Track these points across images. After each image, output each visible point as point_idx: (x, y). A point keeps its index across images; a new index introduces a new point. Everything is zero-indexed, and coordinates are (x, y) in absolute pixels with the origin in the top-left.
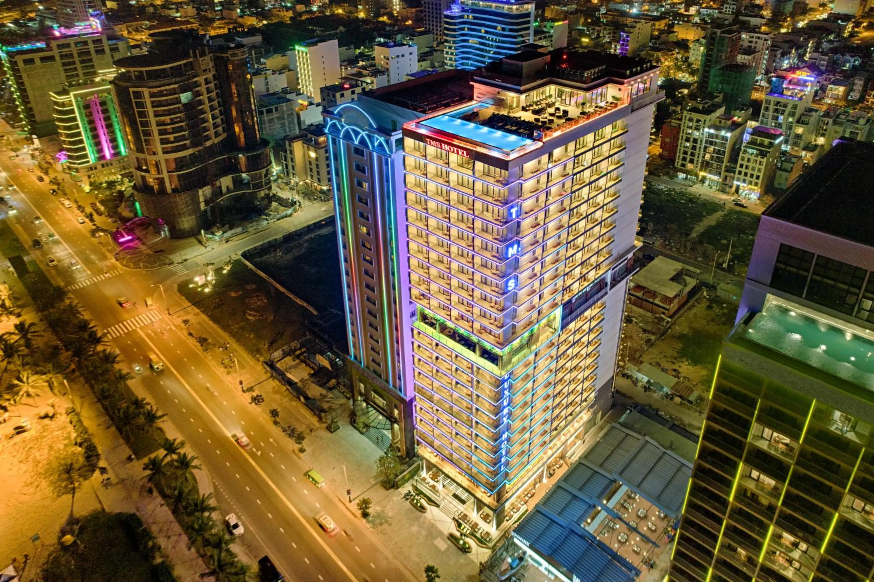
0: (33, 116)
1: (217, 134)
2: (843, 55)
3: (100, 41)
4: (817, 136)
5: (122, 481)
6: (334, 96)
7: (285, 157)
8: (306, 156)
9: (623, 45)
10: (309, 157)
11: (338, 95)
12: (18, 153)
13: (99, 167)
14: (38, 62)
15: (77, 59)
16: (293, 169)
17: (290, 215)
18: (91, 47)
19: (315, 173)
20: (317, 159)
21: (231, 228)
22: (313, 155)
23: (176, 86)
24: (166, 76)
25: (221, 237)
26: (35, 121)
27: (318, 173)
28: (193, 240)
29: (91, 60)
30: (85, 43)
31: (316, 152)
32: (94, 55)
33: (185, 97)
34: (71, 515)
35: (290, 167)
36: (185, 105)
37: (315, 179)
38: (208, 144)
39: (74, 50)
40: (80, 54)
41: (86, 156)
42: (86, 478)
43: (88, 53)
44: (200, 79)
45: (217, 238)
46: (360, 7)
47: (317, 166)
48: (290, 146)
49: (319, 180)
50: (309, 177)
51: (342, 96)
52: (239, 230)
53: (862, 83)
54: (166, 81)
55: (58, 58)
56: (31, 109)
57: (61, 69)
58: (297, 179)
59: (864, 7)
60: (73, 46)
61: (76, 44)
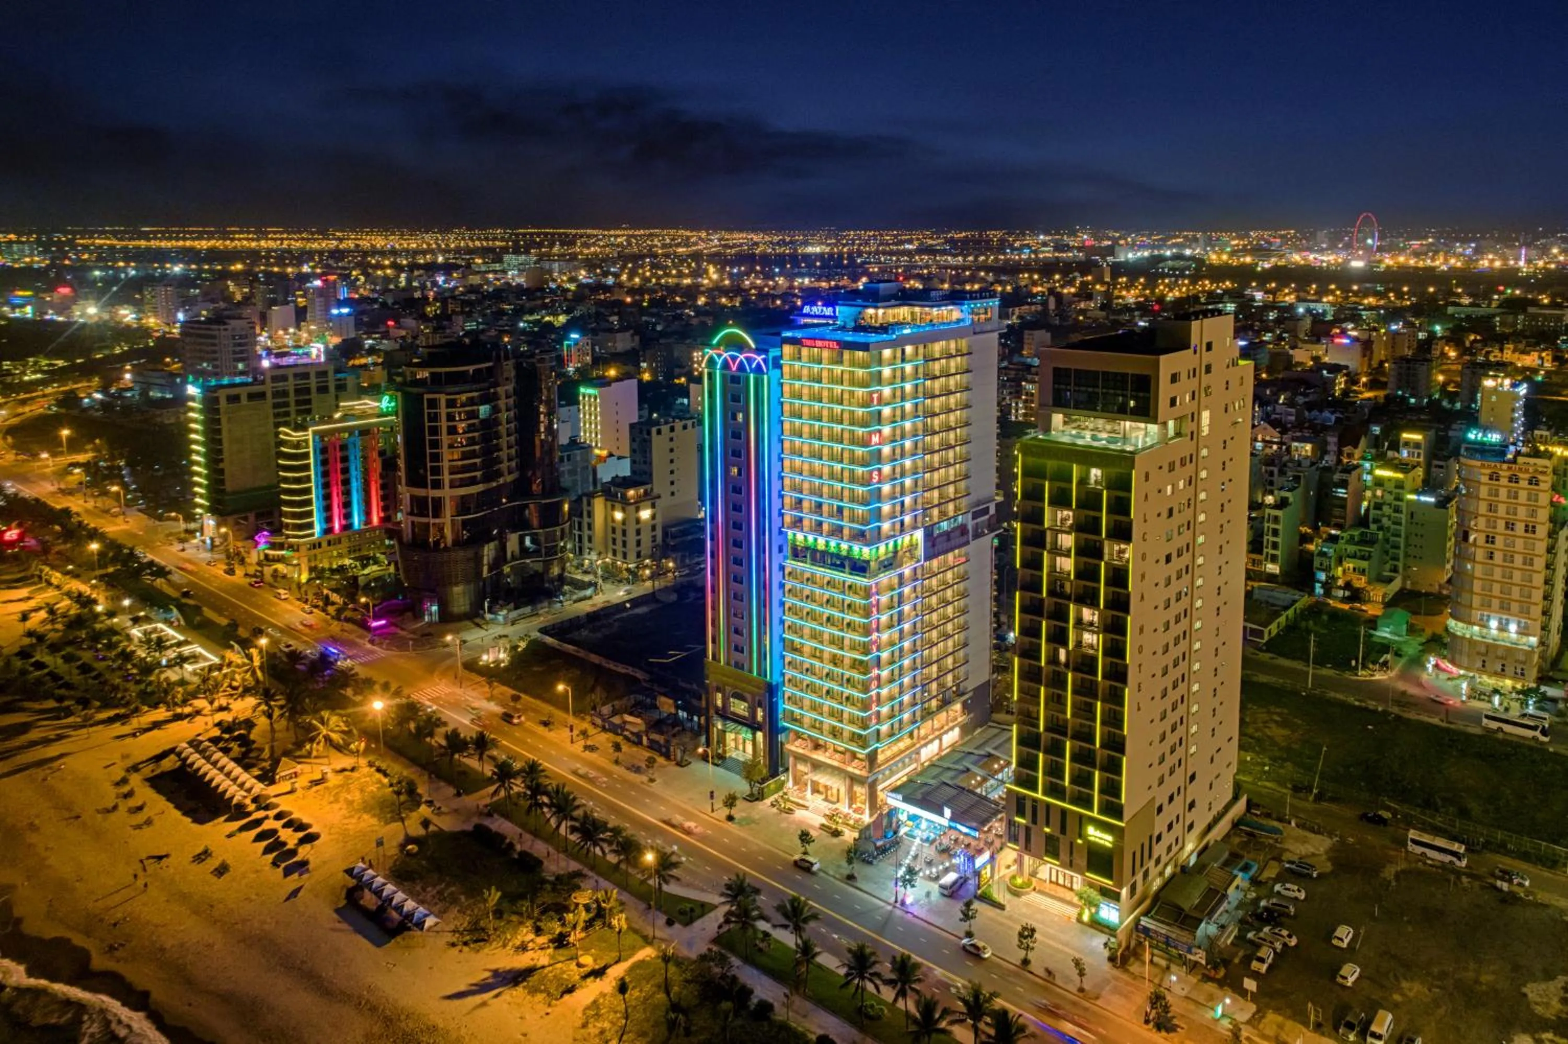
0: (222, 482)
1: (510, 473)
2: (1321, 411)
3: (324, 374)
4: (1264, 495)
5: (456, 811)
6: (649, 433)
7: (580, 524)
8: (609, 519)
9: (1026, 401)
10: (613, 520)
11: (654, 430)
12: (186, 545)
13: (324, 544)
14: (244, 400)
15: (292, 398)
16: (590, 540)
17: (590, 598)
18: (313, 382)
19: (619, 547)
20: (624, 522)
21: (516, 608)
22: (619, 516)
23: (475, 394)
24: (465, 382)
25: (505, 617)
26: (223, 491)
27: (624, 544)
28: (468, 623)
29: (309, 402)
30: (306, 376)
31: (624, 510)
32: (314, 395)
33: (484, 410)
34: (407, 835)
35: (586, 539)
36: (483, 422)
37: (620, 556)
38: (501, 481)
39: (290, 385)
40: (298, 391)
41: (310, 526)
42: (411, 810)
43: (308, 391)
44: (501, 390)
45: (500, 618)
46: (644, 365)
47: (624, 533)
48: (589, 504)
49: (625, 556)
50: (610, 555)
51: (659, 432)
52: (527, 610)
53: (1335, 440)
54: (467, 387)
55: (269, 395)
56: (222, 472)
57: (271, 411)
58: (594, 556)
59: (1370, 359)
60: (291, 379)
61: (296, 375)
